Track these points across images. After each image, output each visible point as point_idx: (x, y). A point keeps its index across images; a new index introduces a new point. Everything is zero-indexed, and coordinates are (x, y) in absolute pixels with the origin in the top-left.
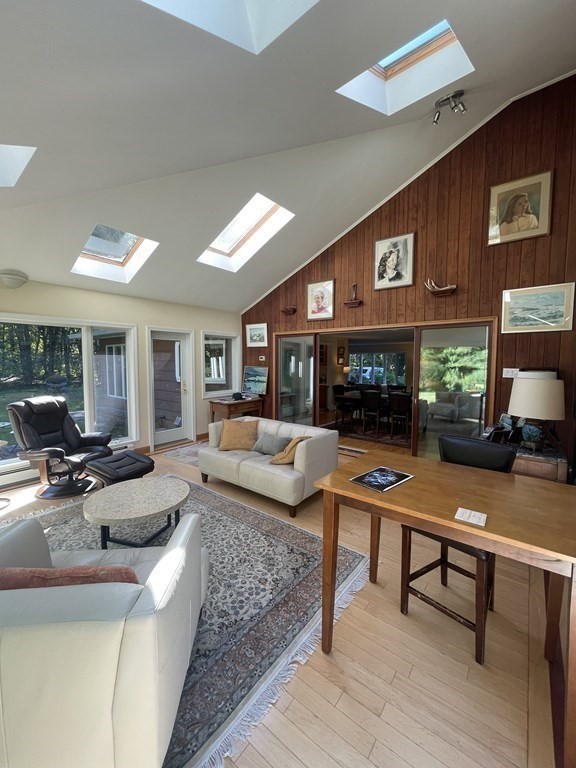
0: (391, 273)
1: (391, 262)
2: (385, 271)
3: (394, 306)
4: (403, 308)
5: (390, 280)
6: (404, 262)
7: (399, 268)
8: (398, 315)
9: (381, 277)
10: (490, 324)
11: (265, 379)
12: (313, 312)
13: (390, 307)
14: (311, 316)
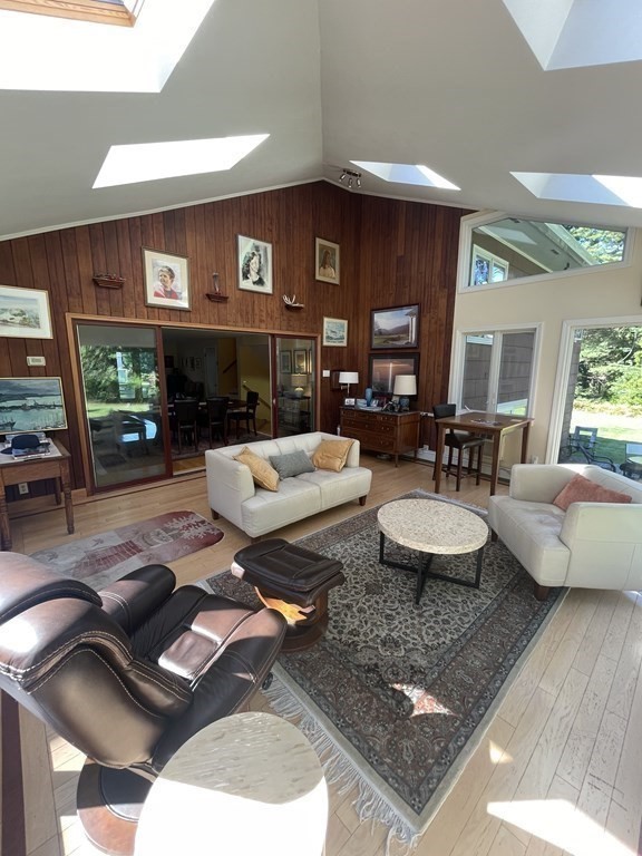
0: (254, 277)
1: (254, 265)
2: (248, 271)
3: (257, 311)
4: (264, 314)
5: (254, 283)
6: (265, 269)
7: (261, 274)
8: (261, 321)
9: (246, 277)
10: (315, 338)
11: (59, 400)
12: (157, 295)
13: (253, 310)
14: (152, 300)
